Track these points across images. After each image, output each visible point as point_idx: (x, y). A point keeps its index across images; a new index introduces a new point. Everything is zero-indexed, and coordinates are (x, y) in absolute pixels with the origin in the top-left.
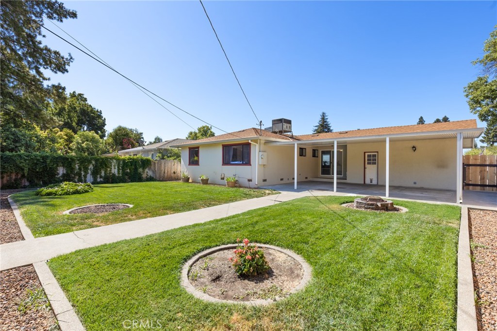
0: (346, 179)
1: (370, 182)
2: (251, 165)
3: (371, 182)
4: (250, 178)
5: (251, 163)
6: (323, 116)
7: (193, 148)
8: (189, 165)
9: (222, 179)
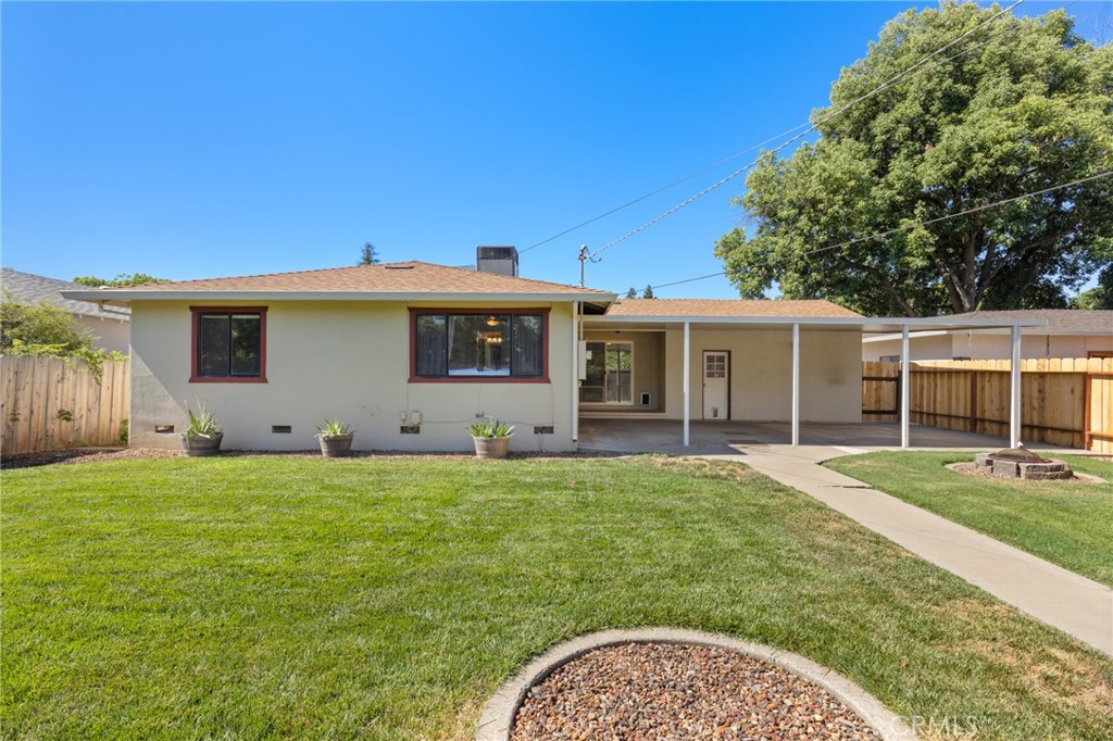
0: (663, 411)
1: (712, 414)
2: (548, 381)
3: (716, 415)
4: (546, 423)
5: (551, 376)
6: (368, 252)
7: (219, 311)
8: (191, 381)
9: (404, 430)
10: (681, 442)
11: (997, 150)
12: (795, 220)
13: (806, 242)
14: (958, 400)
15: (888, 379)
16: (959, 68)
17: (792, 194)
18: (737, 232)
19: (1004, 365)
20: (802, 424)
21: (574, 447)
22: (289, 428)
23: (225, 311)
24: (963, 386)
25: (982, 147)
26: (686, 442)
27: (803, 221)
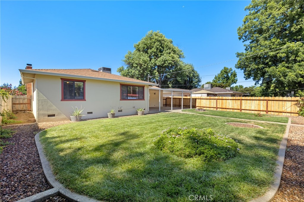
2: (144, 100)
4: (144, 108)
7: (71, 80)
8: (61, 100)
9: (119, 111)
10: (159, 110)
11: (169, 62)
12: (137, 67)
13: (139, 72)
14: (177, 102)
15: (165, 99)
16: (161, 45)
17: (137, 62)
18: (122, 67)
19: (181, 97)
20: (161, 107)
21: (148, 112)
22: (92, 112)
23: (72, 80)
24: (178, 100)
25: (167, 61)
26: (160, 110)
27: (138, 68)
